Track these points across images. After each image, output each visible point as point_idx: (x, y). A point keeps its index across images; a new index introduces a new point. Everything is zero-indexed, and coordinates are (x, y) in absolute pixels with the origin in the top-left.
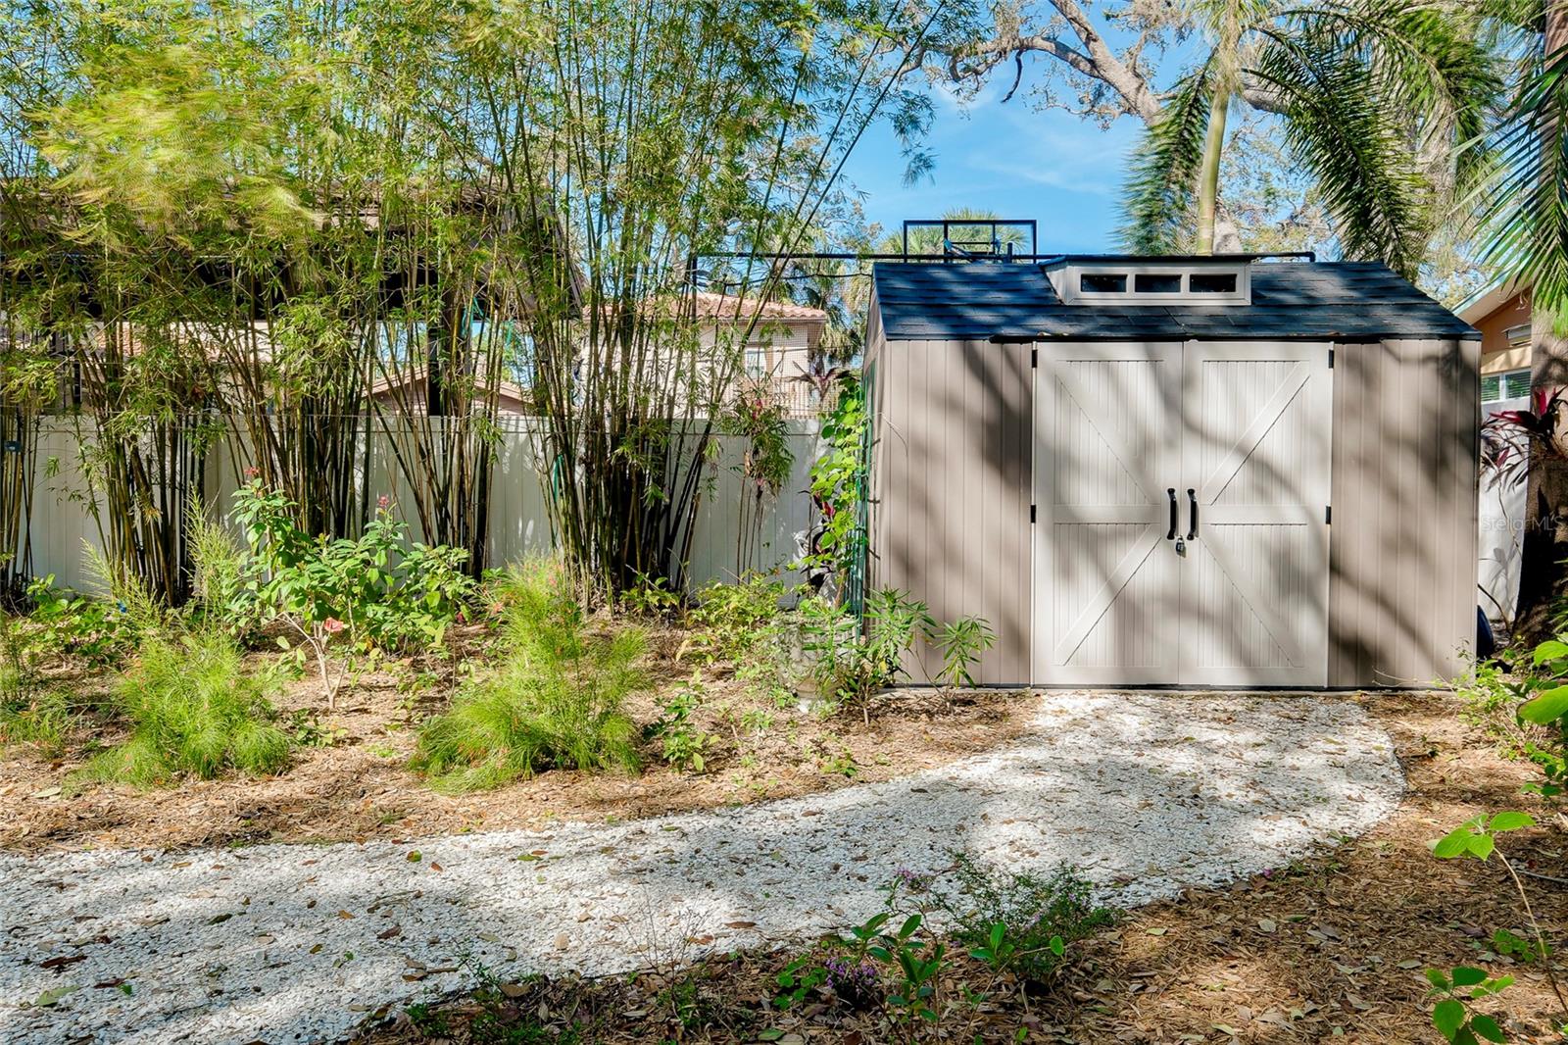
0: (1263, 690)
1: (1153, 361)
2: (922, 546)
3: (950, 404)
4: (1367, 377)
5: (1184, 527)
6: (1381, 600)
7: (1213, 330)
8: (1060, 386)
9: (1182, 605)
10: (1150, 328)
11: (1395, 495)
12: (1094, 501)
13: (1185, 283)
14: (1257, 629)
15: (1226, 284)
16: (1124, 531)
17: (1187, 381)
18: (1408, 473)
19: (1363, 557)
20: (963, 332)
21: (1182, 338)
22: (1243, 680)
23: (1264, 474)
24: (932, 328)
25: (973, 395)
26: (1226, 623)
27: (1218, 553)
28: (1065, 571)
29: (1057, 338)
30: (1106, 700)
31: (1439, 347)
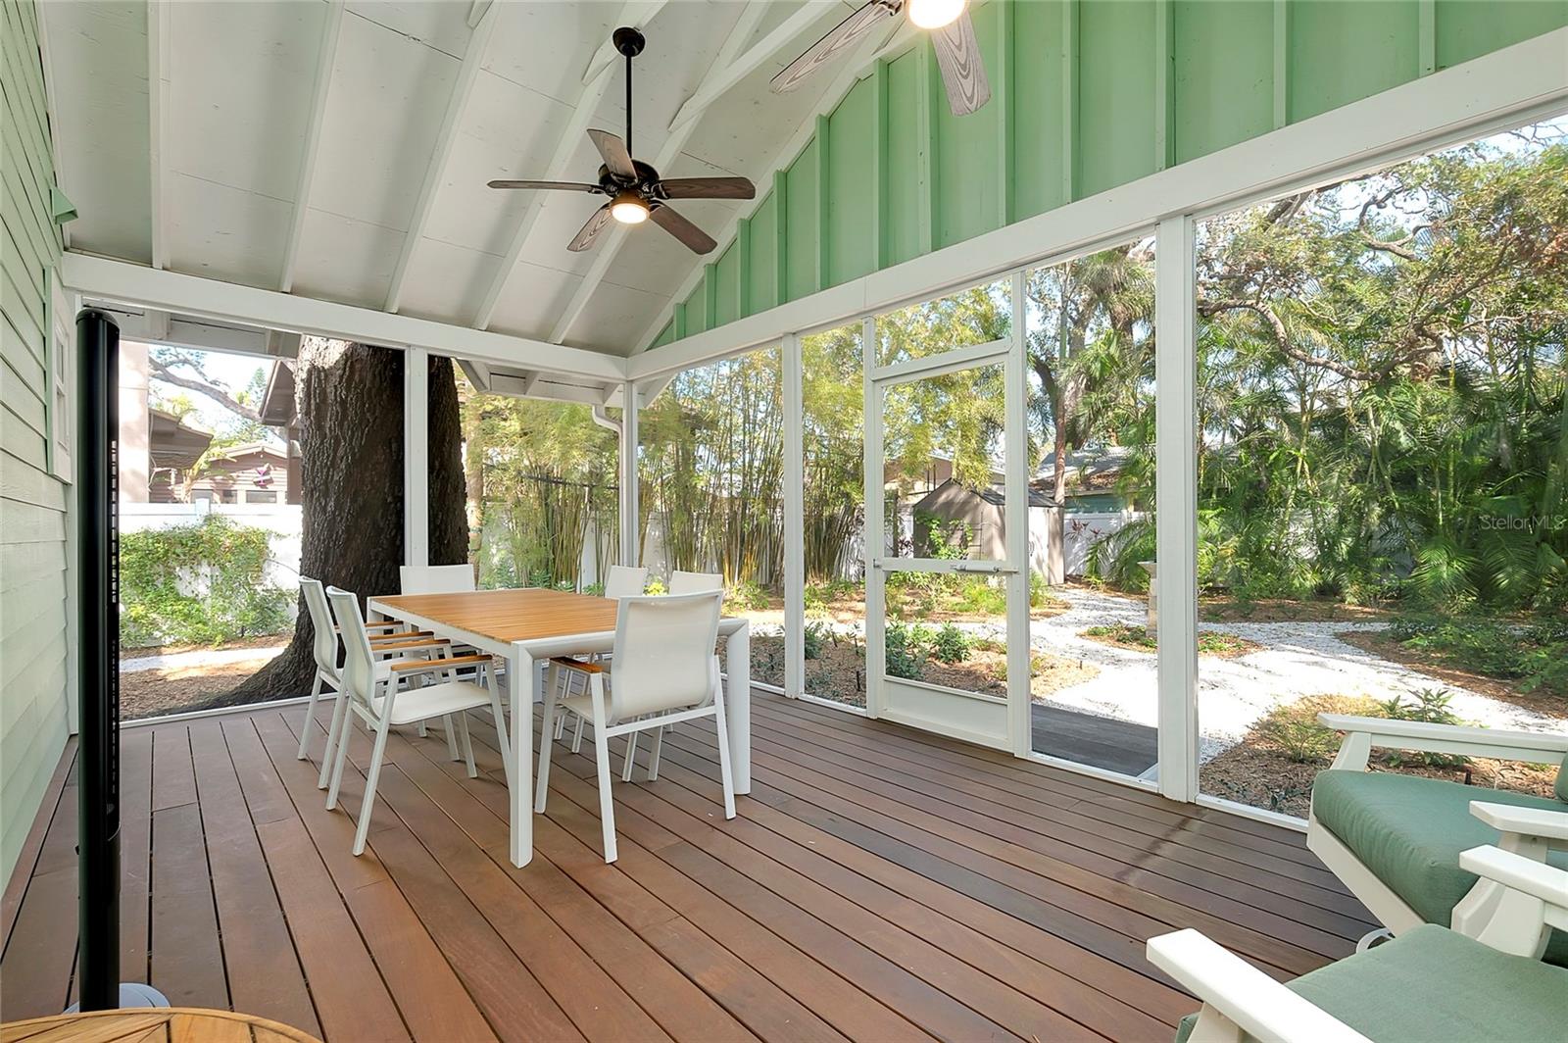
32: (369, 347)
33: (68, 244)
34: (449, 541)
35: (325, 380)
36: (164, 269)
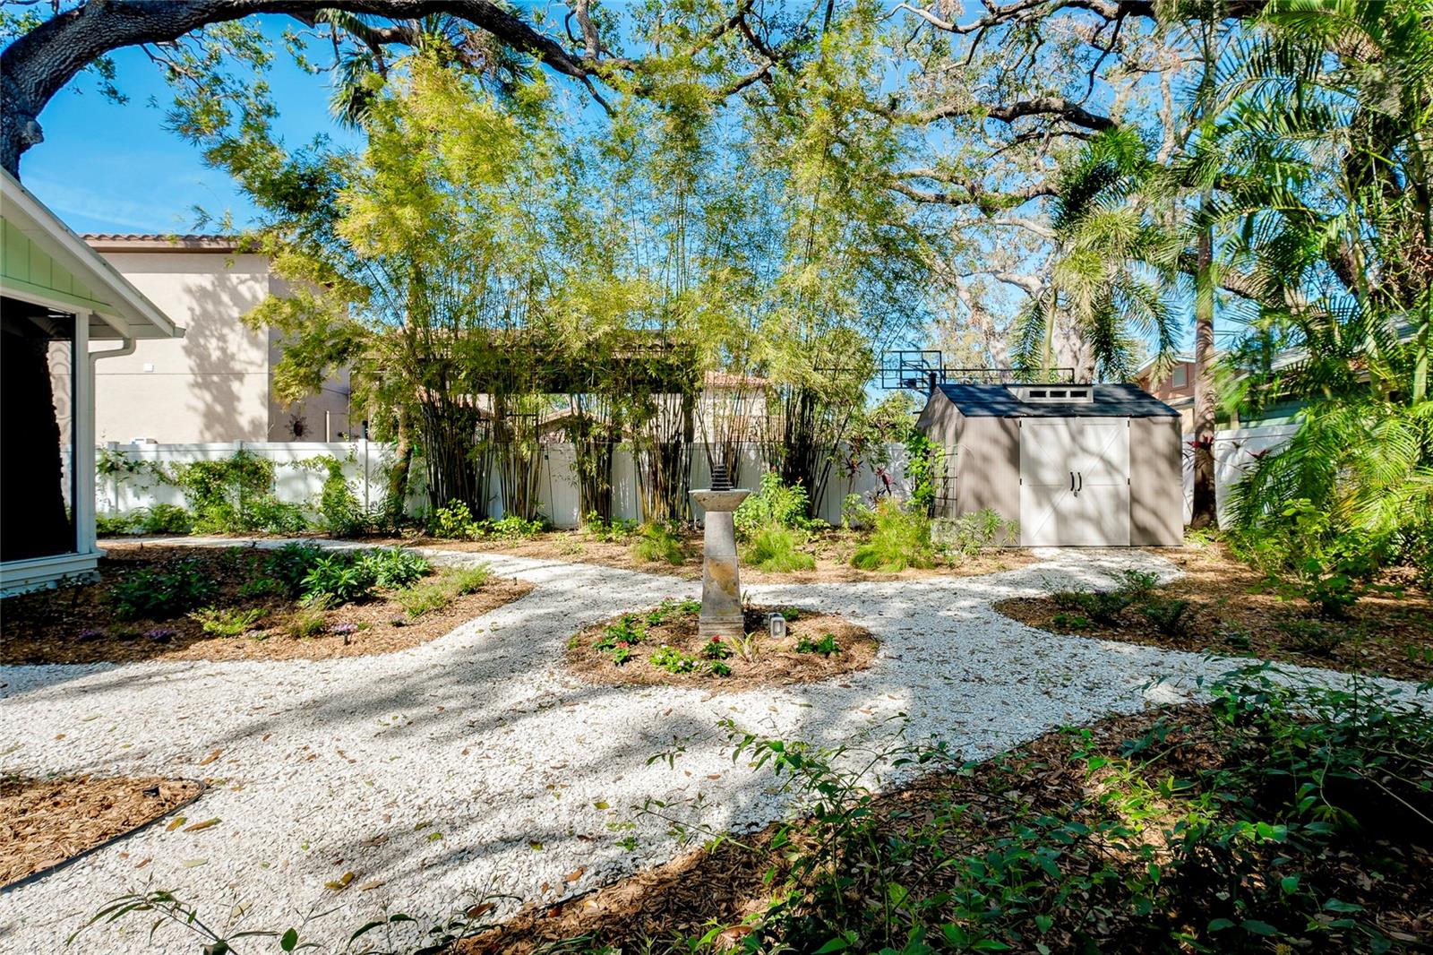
0: (1111, 547)
1: (1067, 424)
2: (986, 494)
3: (995, 441)
4: (1148, 431)
5: (1077, 486)
6: (1155, 513)
7: (1087, 413)
8: (1036, 434)
9: (1082, 516)
10: (1064, 412)
11: (1159, 474)
12: (1050, 477)
13: (1068, 394)
14: (1109, 522)
15: (1083, 394)
16: (1059, 488)
17: (1081, 432)
18: (1164, 466)
19: (1147, 495)
20: (998, 414)
21: (1074, 416)
22: (1104, 543)
23: (1110, 467)
24: (980, 412)
25: (1004, 438)
26: (1098, 523)
27: (1094, 495)
28: (1039, 504)
29: (1029, 416)
30: (1058, 551)
31: (1170, 419)
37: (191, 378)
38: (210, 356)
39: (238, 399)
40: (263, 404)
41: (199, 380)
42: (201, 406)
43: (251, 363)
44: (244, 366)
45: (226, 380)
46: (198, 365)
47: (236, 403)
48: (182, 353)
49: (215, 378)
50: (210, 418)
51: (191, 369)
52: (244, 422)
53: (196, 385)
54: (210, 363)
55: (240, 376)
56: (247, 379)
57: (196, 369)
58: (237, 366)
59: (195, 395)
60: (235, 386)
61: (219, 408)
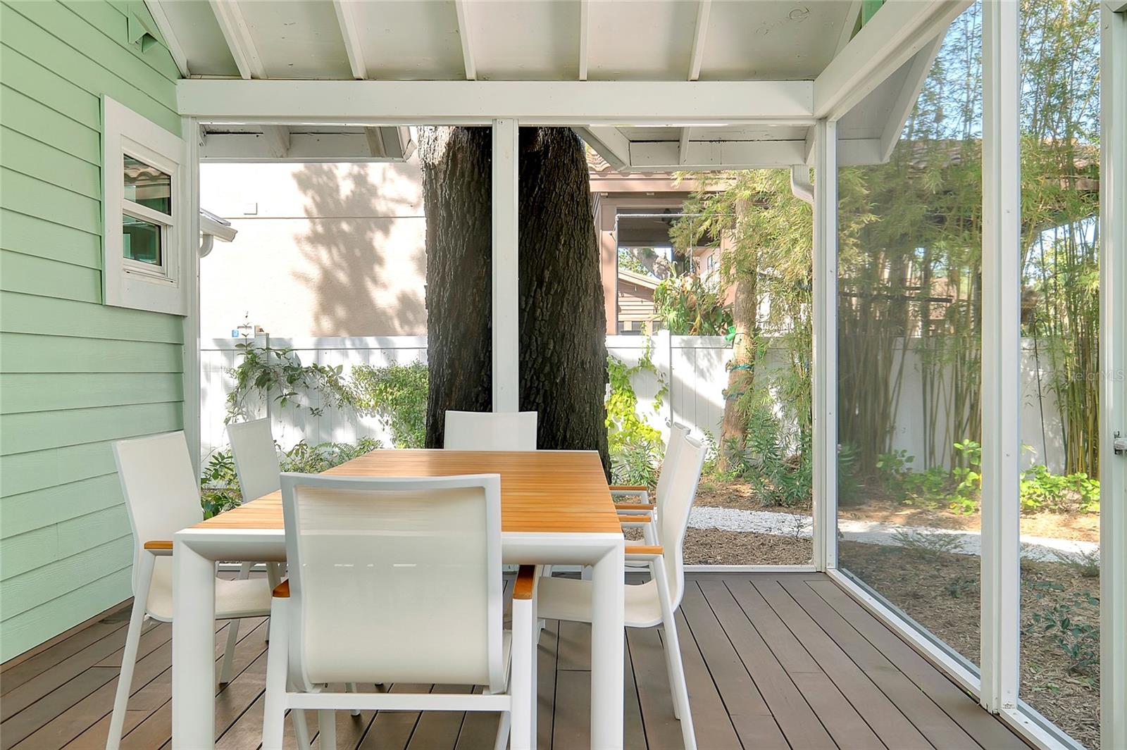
32: (468, 129)
33: (185, 71)
34: (563, 379)
35: (435, 179)
36: (252, 78)
37: (305, 227)
38: (337, 189)
39: (380, 261)
40: (420, 269)
41: (320, 229)
42: (315, 274)
43: (400, 201)
44: (392, 205)
45: (361, 231)
46: (318, 205)
47: (377, 268)
48: (294, 184)
49: (345, 226)
50: (329, 293)
51: (306, 211)
52: (385, 299)
53: (315, 239)
54: (337, 202)
55: (385, 223)
56: (396, 229)
57: (315, 212)
58: (381, 207)
59: (307, 255)
60: (378, 239)
61: (342, 277)
